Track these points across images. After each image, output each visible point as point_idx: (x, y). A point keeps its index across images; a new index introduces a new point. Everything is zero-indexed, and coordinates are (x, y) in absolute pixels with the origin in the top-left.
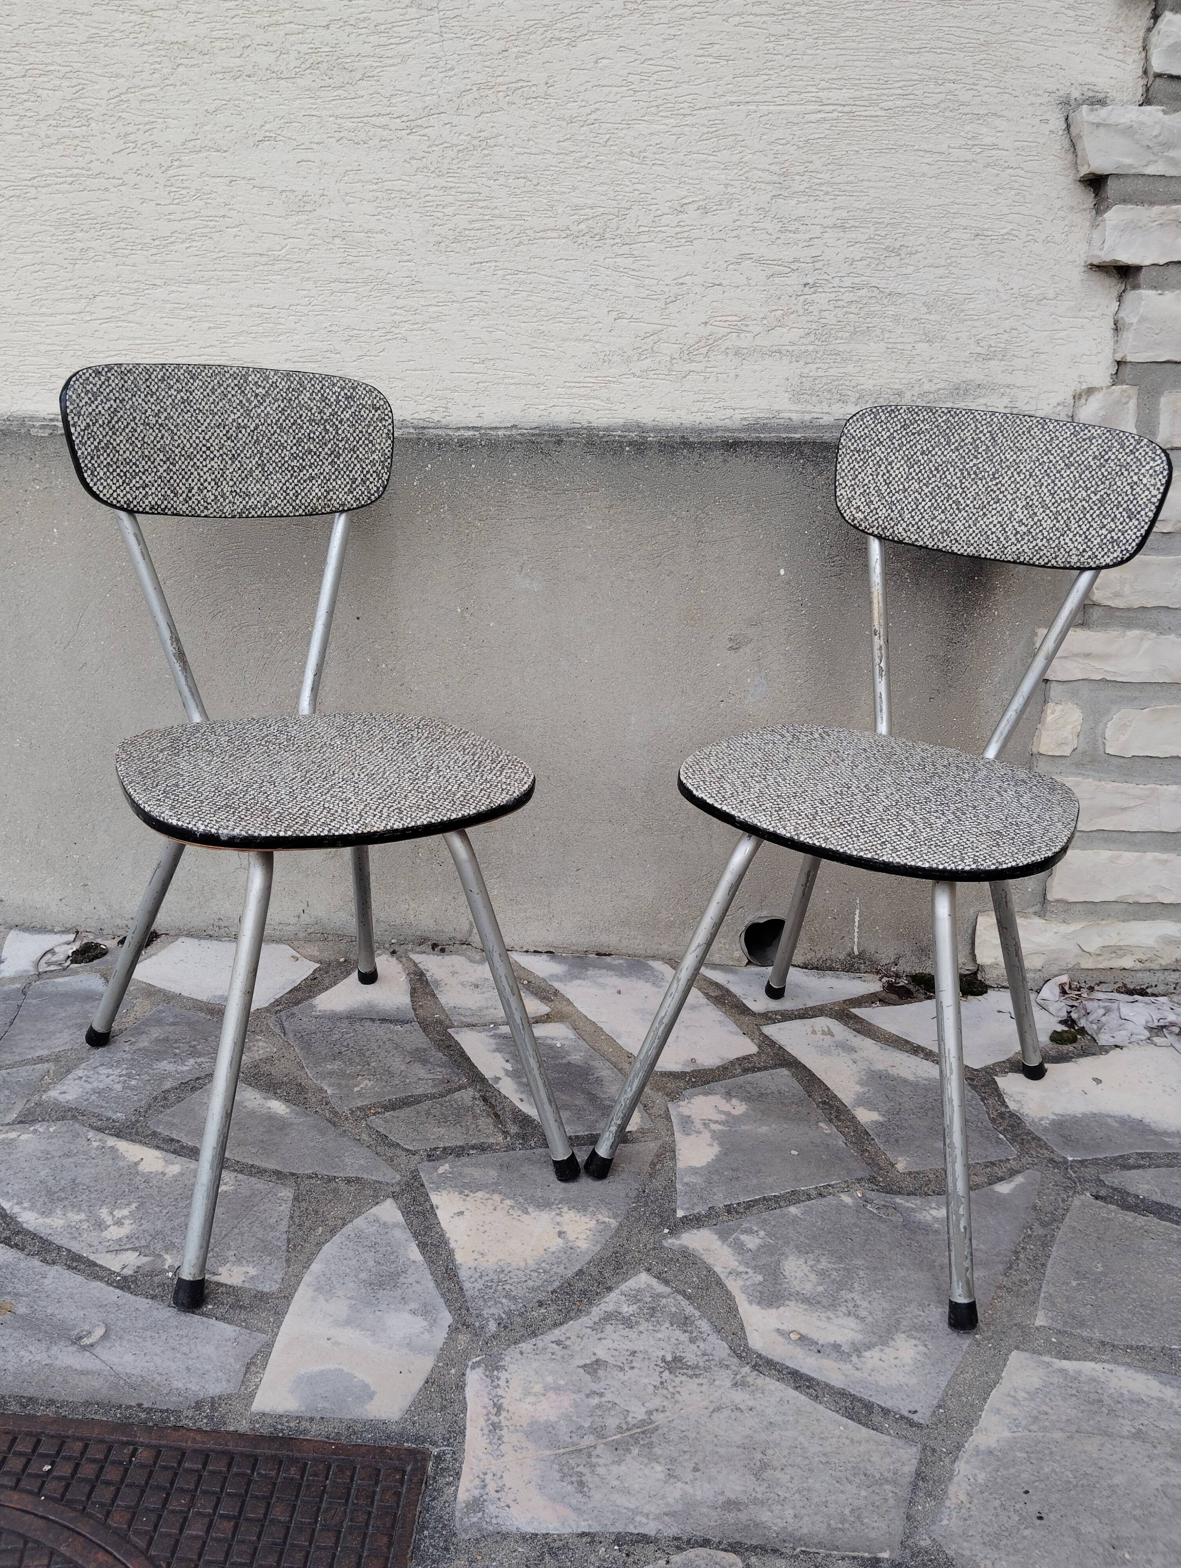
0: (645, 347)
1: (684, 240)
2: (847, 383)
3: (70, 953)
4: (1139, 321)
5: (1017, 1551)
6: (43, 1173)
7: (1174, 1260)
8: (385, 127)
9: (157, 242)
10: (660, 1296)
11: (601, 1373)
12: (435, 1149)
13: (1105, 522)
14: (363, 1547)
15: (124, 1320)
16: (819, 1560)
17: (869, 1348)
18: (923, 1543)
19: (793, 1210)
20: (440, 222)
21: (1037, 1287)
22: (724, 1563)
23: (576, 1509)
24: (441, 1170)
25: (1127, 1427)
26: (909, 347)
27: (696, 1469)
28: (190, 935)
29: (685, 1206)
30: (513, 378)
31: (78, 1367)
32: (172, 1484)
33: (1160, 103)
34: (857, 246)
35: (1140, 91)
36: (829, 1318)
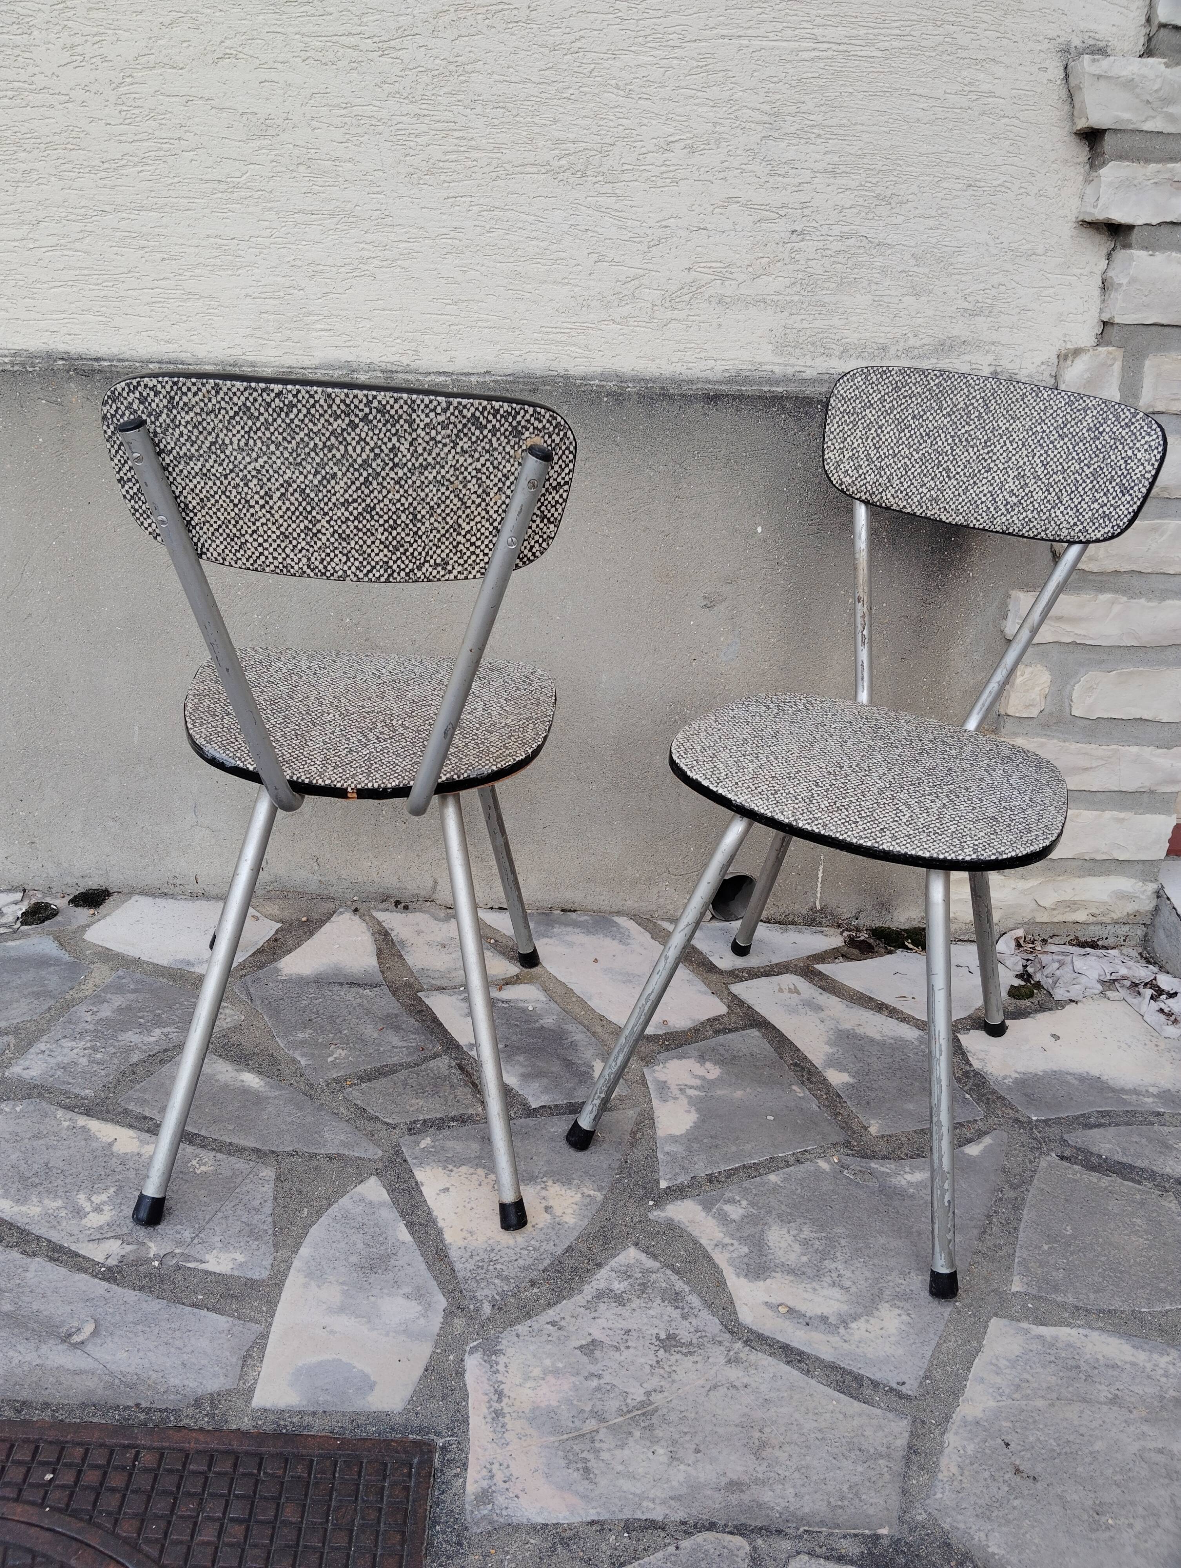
0: (625, 292)
1: (669, 181)
2: (832, 336)
3: (19, 914)
4: (1129, 283)
5: (1008, 1522)
6: (13, 1157)
7: (1138, 1221)
8: (355, 47)
9: (106, 165)
10: (650, 1271)
11: (597, 1353)
12: (415, 1122)
13: (1098, 496)
14: (376, 1546)
15: (113, 1314)
16: (822, 1539)
17: (855, 1318)
18: (919, 1518)
19: (773, 1177)
20: (412, 152)
21: (1011, 1251)
22: (731, 1546)
23: (584, 1497)
24: (423, 1145)
25: (1103, 1392)
26: (896, 300)
27: (697, 1451)
28: (144, 893)
29: (668, 1177)
30: (487, 321)
31: (70, 1367)
32: (178, 1488)
33: (1163, 56)
34: (848, 193)
35: (1142, 40)
36: (815, 1289)
